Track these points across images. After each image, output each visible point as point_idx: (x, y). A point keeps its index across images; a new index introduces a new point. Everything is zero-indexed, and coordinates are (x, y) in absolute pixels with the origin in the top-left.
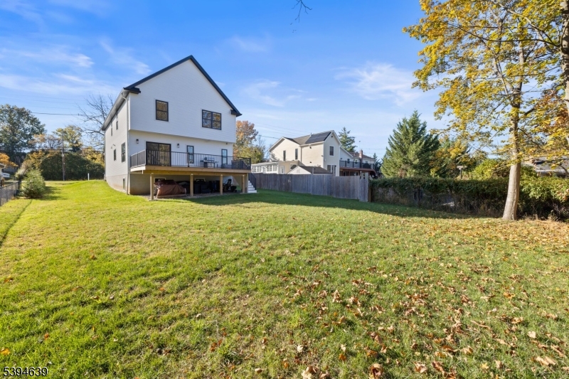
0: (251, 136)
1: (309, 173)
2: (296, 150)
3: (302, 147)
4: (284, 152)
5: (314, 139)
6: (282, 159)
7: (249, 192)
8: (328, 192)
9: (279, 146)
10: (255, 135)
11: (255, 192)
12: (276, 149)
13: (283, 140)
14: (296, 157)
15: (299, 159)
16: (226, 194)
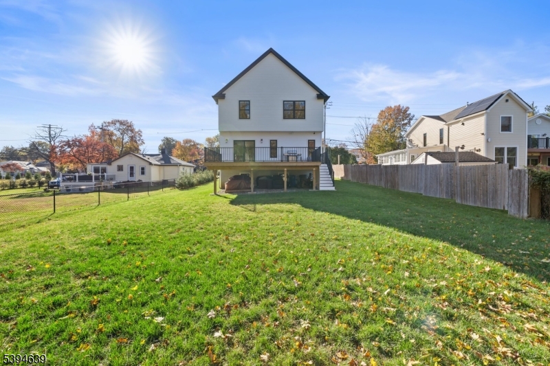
0: (406, 121)
1: (438, 162)
2: (441, 131)
3: (449, 125)
4: (425, 136)
5: (469, 111)
6: (421, 145)
7: (321, 189)
8: (447, 193)
9: (417, 128)
10: (411, 119)
11: (333, 189)
12: (414, 132)
13: (423, 119)
14: (441, 141)
15: (445, 142)
16: (289, 191)
